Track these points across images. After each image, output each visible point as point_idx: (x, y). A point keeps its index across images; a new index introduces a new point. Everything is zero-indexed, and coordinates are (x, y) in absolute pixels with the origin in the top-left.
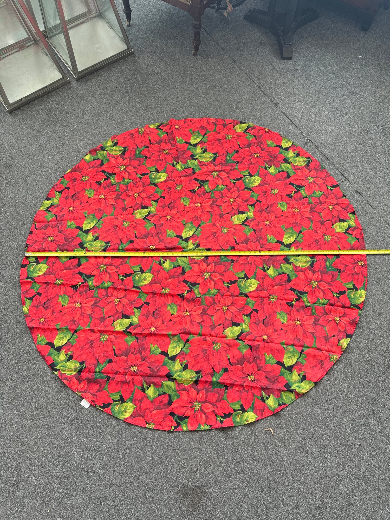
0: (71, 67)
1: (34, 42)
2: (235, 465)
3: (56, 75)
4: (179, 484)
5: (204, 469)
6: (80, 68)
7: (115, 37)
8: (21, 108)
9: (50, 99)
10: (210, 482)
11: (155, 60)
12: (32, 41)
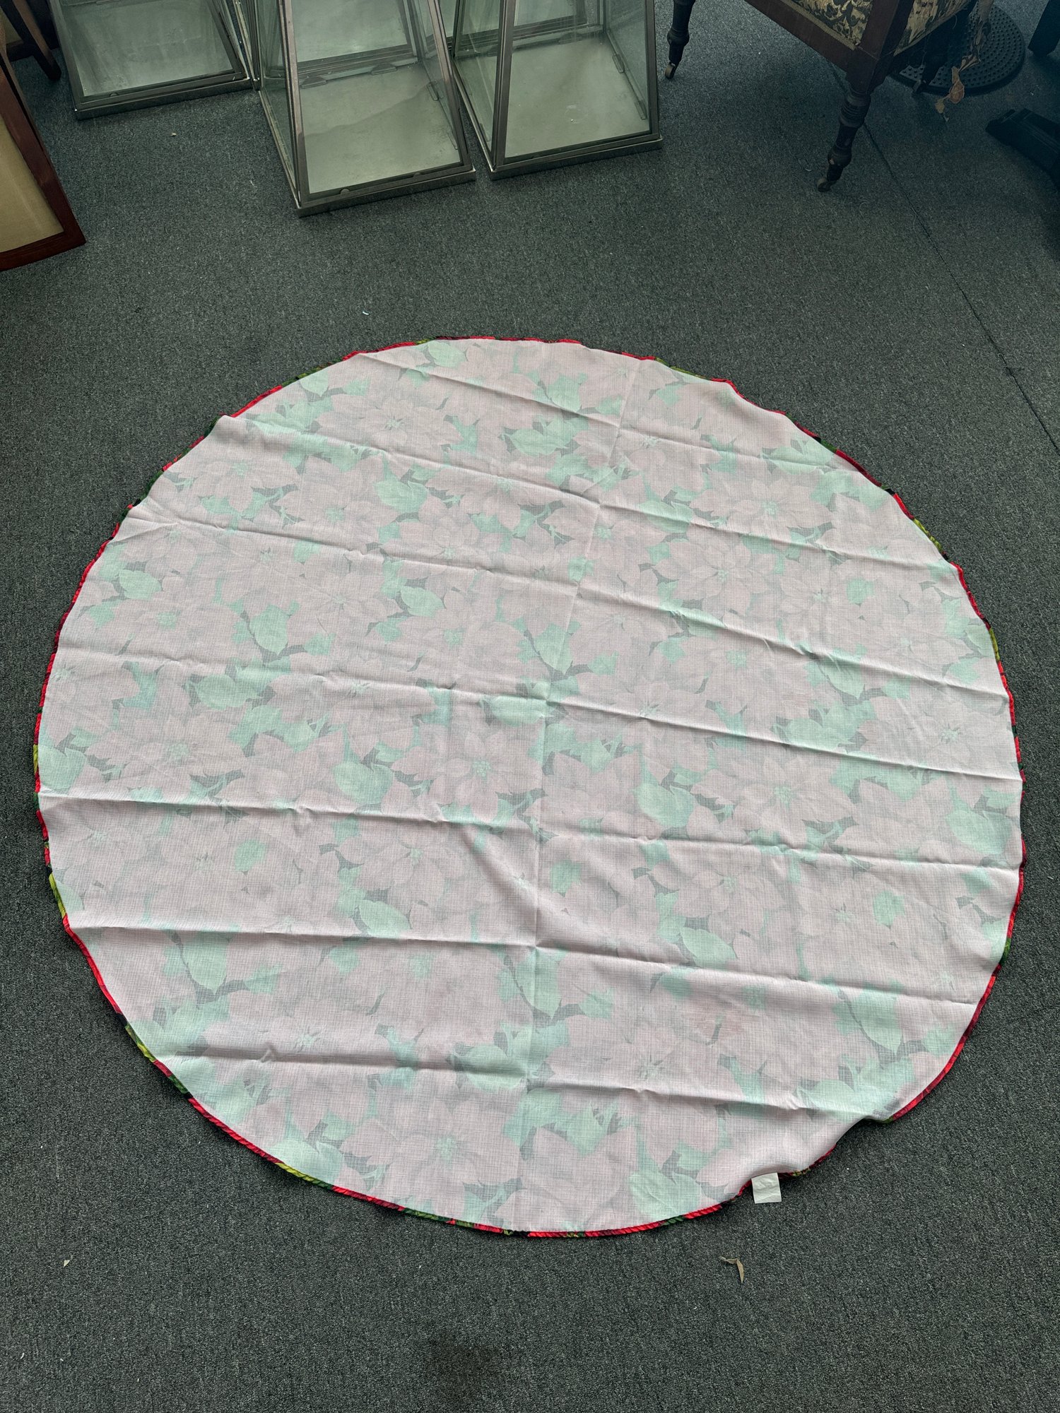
0: (489, 144)
1: (414, 60)
2: (606, 1326)
3: (443, 153)
4: (433, 1323)
5: (514, 1307)
6: (511, 151)
7: (625, 97)
8: (333, 213)
9: (411, 209)
10: (521, 1351)
11: (710, 179)
12: (413, 56)
